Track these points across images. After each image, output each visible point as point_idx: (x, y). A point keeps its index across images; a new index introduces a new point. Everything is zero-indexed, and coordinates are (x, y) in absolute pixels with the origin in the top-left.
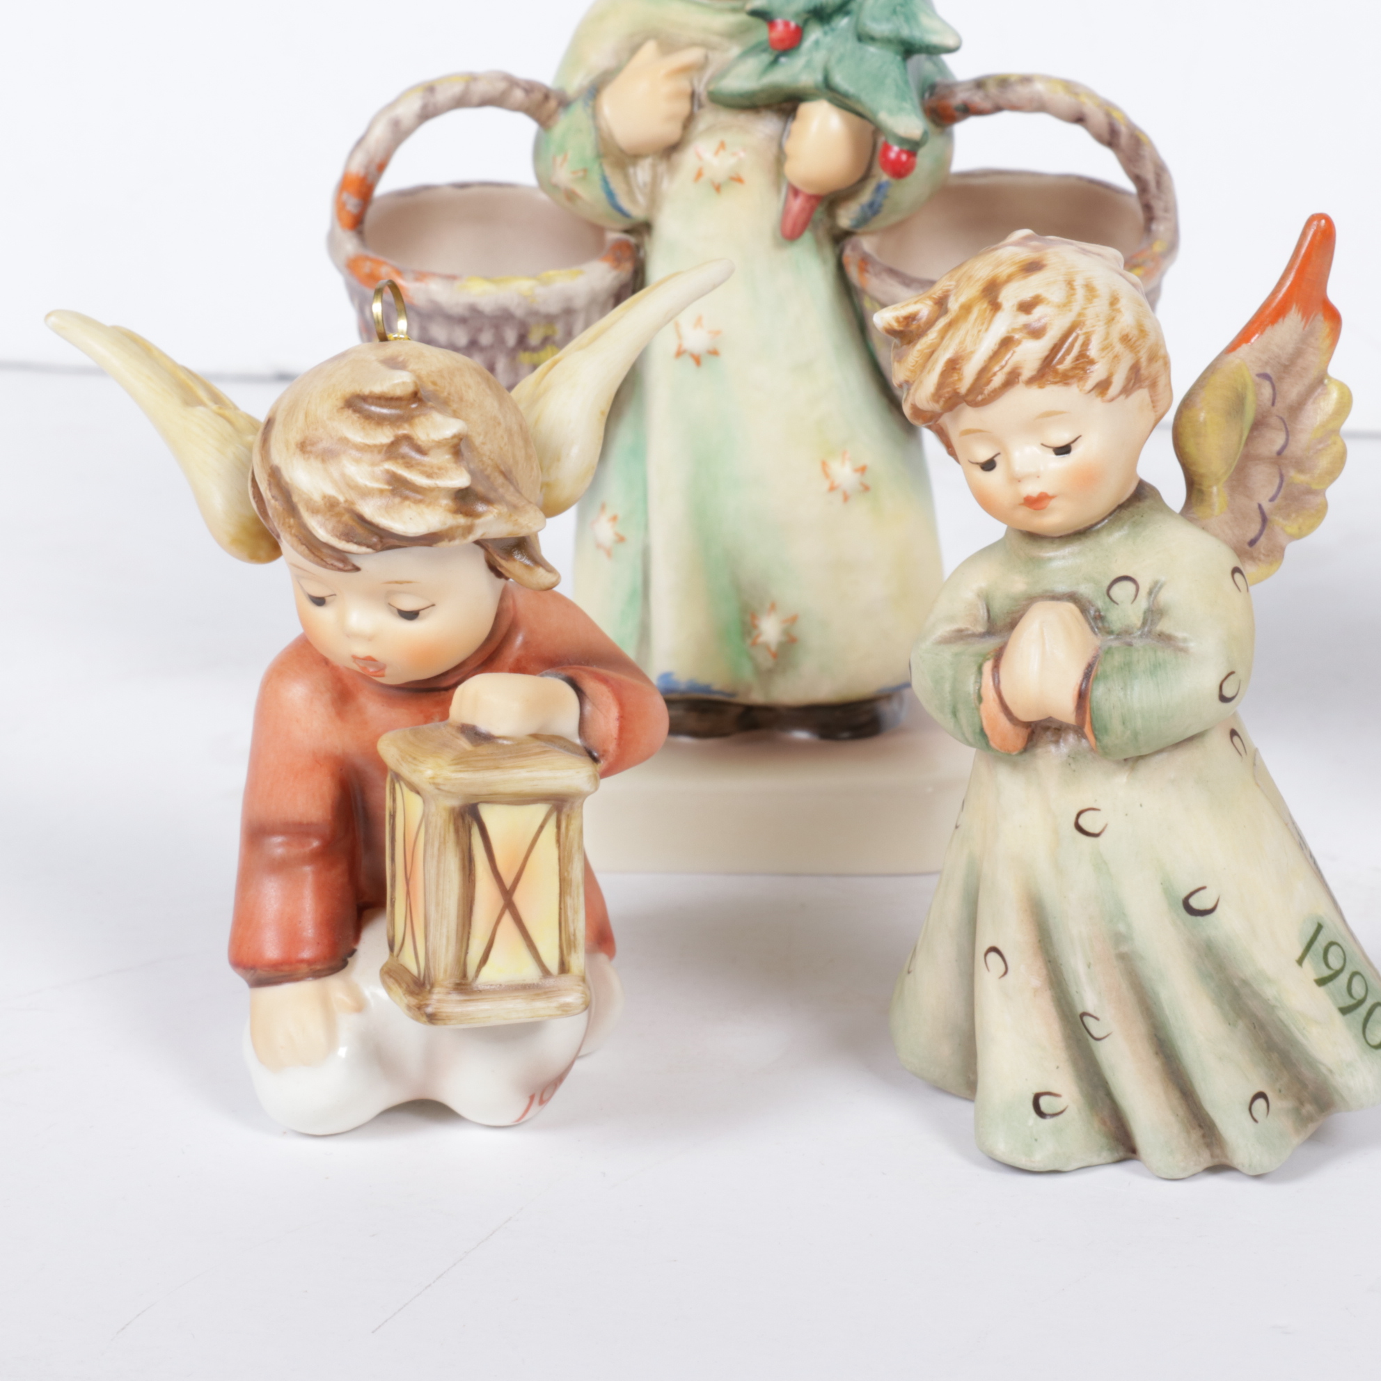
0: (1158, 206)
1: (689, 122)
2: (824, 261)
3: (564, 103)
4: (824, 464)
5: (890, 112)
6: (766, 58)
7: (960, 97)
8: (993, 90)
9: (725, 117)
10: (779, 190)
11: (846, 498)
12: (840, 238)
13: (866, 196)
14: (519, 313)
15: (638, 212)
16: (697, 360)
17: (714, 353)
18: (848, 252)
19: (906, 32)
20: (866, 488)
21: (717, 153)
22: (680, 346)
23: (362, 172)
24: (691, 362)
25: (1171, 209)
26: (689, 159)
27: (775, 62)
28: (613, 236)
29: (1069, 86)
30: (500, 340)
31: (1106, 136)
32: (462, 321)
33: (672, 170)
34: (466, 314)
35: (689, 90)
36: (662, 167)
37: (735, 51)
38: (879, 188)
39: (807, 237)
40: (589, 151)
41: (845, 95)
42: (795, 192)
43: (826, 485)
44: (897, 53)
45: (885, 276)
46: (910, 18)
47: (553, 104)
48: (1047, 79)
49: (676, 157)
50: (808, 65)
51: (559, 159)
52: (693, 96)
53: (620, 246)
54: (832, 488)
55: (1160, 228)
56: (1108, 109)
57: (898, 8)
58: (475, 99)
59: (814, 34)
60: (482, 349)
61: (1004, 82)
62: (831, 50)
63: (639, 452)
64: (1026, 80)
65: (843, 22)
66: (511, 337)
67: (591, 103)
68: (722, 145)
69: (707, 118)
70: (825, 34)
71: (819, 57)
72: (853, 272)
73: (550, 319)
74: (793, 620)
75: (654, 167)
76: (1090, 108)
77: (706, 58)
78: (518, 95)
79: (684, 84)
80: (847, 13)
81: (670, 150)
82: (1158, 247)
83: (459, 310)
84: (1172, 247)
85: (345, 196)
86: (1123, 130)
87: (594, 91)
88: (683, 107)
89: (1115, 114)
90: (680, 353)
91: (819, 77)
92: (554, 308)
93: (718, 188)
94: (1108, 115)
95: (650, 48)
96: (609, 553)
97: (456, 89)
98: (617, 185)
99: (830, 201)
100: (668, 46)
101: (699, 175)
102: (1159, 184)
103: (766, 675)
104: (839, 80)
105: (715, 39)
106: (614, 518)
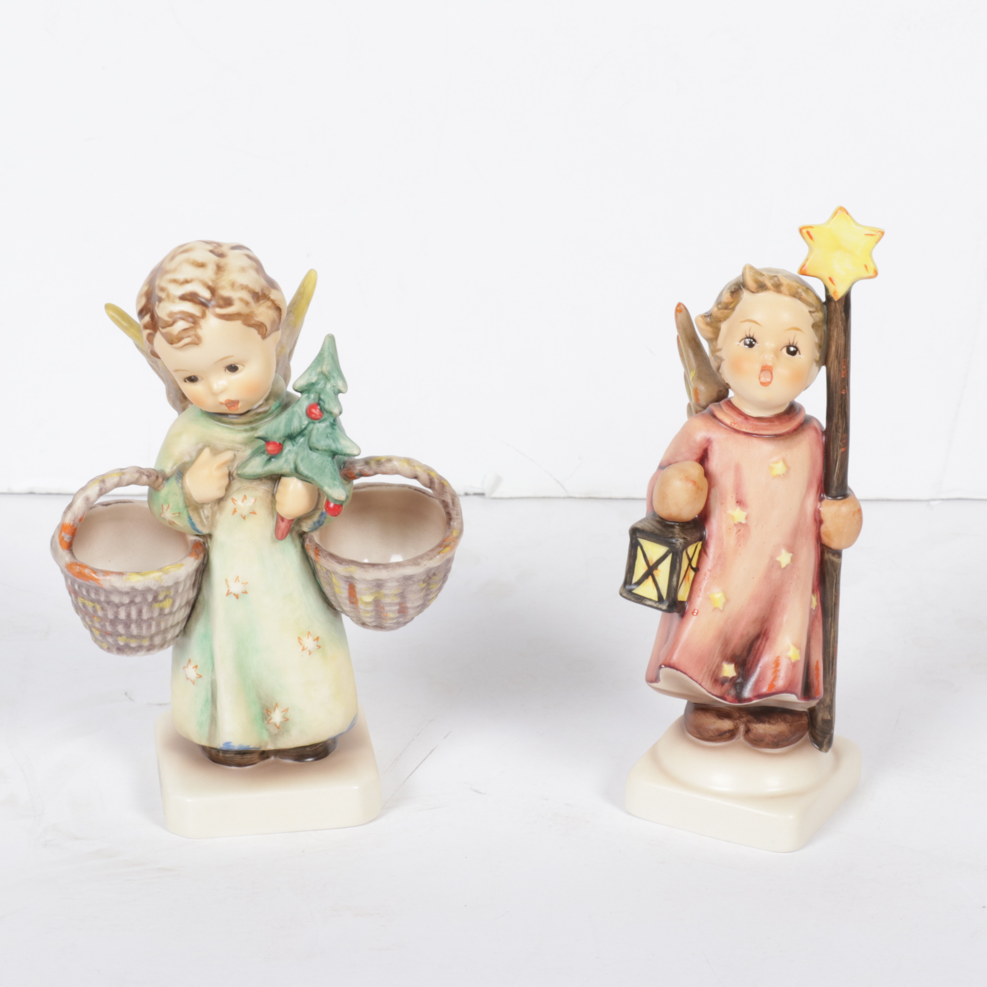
0: (453, 513)
1: (228, 488)
2: (296, 546)
3: (166, 478)
4: (299, 638)
5: (329, 487)
6: (265, 457)
7: (358, 468)
8: (373, 465)
9: (246, 484)
10: (273, 516)
11: (310, 653)
12: (302, 536)
13: (316, 518)
14: (154, 588)
15: (205, 531)
16: (237, 596)
17: (245, 592)
18: (307, 542)
19: (334, 447)
20: (319, 647)
21: (243, 501)
22: (229, 591)
23: (72, 524)
24: (234, 597)
25: (459, 514)
26: (229, 505)
27: (269, 460)
28: (192, 538)
29: (409, 461)
30: (145, 599)
31: (428, 484)
32: (127, 593)
33: (221, 509)
34: (129, 590)
35: (228, 472)
36: (216, 508)
37: (248, 452)
38: (322, 514)
39: (288, 538)
40: (181, 505)
41: (307, 477)
42: (283, 519)
43: (301, 648)
44: (329, 456)
45: (328, 558)
46: (335, 440)
47: (160, 480)
48: (400, 459)
49: (222, 503)
50: (286, 461)
51: (165, 507)
52: (230, 475)
53: (197, 545)
54: (303, 649)
55: (454, 524)
56: (428, 470)
57: (329, 435)
58: (124, 483)
59: (288, 447)
60: (136, 604)
61: (379, 461)
62: (297, 454)
63: (208, 637)
64: (389, 460)
65: (301, 440)
66: (150, 598)
67: (180, 481)
68: (245, 497)
69: (236, 484)
70: (293, 445)
71: (291, 457)
72: (312, 554)
73: (168, 588)
74: (287, 710)
75: (211, 508)
76: (420, 472)
77: (235, 455)
78: (145, 478)
79: (226, 471)
80: (303, 436)
81: (220, 501)
82: (455, 534)
83: (126, 590)
84: (461, 531)
85: (63, 534)
86: (436, 481)
87: (181, 472)
88: (225, 481)
89: (433, 474)
90: (228, 594)
91: (292, 466)
92: (170, 583)
93: (244, 518)
94: (429, 475)
95: (207, 452)
96: (193, 683)
97: (115, 480)
98: (195, 519)
99: (299, 520)
100: (216, 452)
101: (235, 511)
102: (453, 503)
103: (274, 737)
104: (302, 468)
105: (238, 446)
106: (196, 667)
